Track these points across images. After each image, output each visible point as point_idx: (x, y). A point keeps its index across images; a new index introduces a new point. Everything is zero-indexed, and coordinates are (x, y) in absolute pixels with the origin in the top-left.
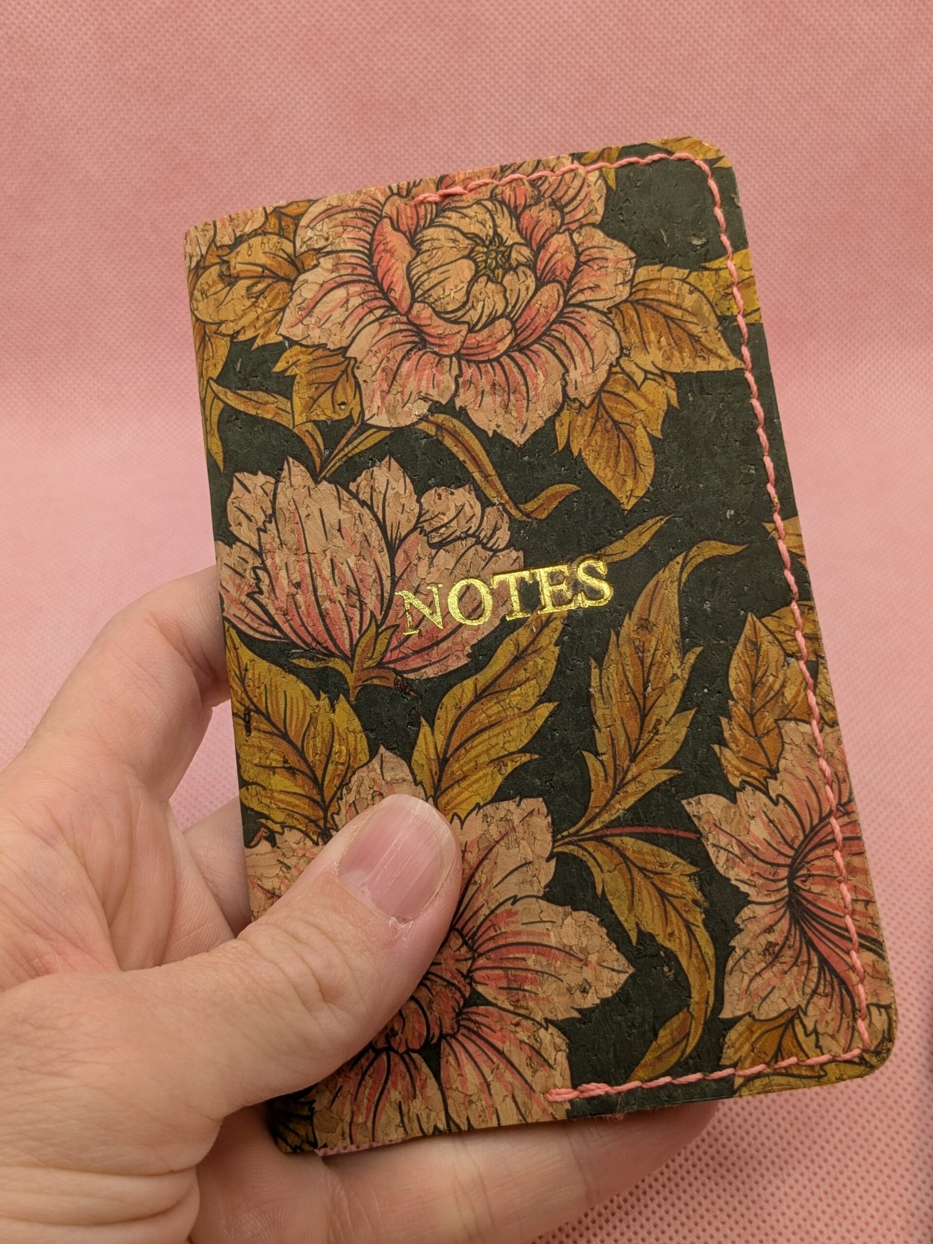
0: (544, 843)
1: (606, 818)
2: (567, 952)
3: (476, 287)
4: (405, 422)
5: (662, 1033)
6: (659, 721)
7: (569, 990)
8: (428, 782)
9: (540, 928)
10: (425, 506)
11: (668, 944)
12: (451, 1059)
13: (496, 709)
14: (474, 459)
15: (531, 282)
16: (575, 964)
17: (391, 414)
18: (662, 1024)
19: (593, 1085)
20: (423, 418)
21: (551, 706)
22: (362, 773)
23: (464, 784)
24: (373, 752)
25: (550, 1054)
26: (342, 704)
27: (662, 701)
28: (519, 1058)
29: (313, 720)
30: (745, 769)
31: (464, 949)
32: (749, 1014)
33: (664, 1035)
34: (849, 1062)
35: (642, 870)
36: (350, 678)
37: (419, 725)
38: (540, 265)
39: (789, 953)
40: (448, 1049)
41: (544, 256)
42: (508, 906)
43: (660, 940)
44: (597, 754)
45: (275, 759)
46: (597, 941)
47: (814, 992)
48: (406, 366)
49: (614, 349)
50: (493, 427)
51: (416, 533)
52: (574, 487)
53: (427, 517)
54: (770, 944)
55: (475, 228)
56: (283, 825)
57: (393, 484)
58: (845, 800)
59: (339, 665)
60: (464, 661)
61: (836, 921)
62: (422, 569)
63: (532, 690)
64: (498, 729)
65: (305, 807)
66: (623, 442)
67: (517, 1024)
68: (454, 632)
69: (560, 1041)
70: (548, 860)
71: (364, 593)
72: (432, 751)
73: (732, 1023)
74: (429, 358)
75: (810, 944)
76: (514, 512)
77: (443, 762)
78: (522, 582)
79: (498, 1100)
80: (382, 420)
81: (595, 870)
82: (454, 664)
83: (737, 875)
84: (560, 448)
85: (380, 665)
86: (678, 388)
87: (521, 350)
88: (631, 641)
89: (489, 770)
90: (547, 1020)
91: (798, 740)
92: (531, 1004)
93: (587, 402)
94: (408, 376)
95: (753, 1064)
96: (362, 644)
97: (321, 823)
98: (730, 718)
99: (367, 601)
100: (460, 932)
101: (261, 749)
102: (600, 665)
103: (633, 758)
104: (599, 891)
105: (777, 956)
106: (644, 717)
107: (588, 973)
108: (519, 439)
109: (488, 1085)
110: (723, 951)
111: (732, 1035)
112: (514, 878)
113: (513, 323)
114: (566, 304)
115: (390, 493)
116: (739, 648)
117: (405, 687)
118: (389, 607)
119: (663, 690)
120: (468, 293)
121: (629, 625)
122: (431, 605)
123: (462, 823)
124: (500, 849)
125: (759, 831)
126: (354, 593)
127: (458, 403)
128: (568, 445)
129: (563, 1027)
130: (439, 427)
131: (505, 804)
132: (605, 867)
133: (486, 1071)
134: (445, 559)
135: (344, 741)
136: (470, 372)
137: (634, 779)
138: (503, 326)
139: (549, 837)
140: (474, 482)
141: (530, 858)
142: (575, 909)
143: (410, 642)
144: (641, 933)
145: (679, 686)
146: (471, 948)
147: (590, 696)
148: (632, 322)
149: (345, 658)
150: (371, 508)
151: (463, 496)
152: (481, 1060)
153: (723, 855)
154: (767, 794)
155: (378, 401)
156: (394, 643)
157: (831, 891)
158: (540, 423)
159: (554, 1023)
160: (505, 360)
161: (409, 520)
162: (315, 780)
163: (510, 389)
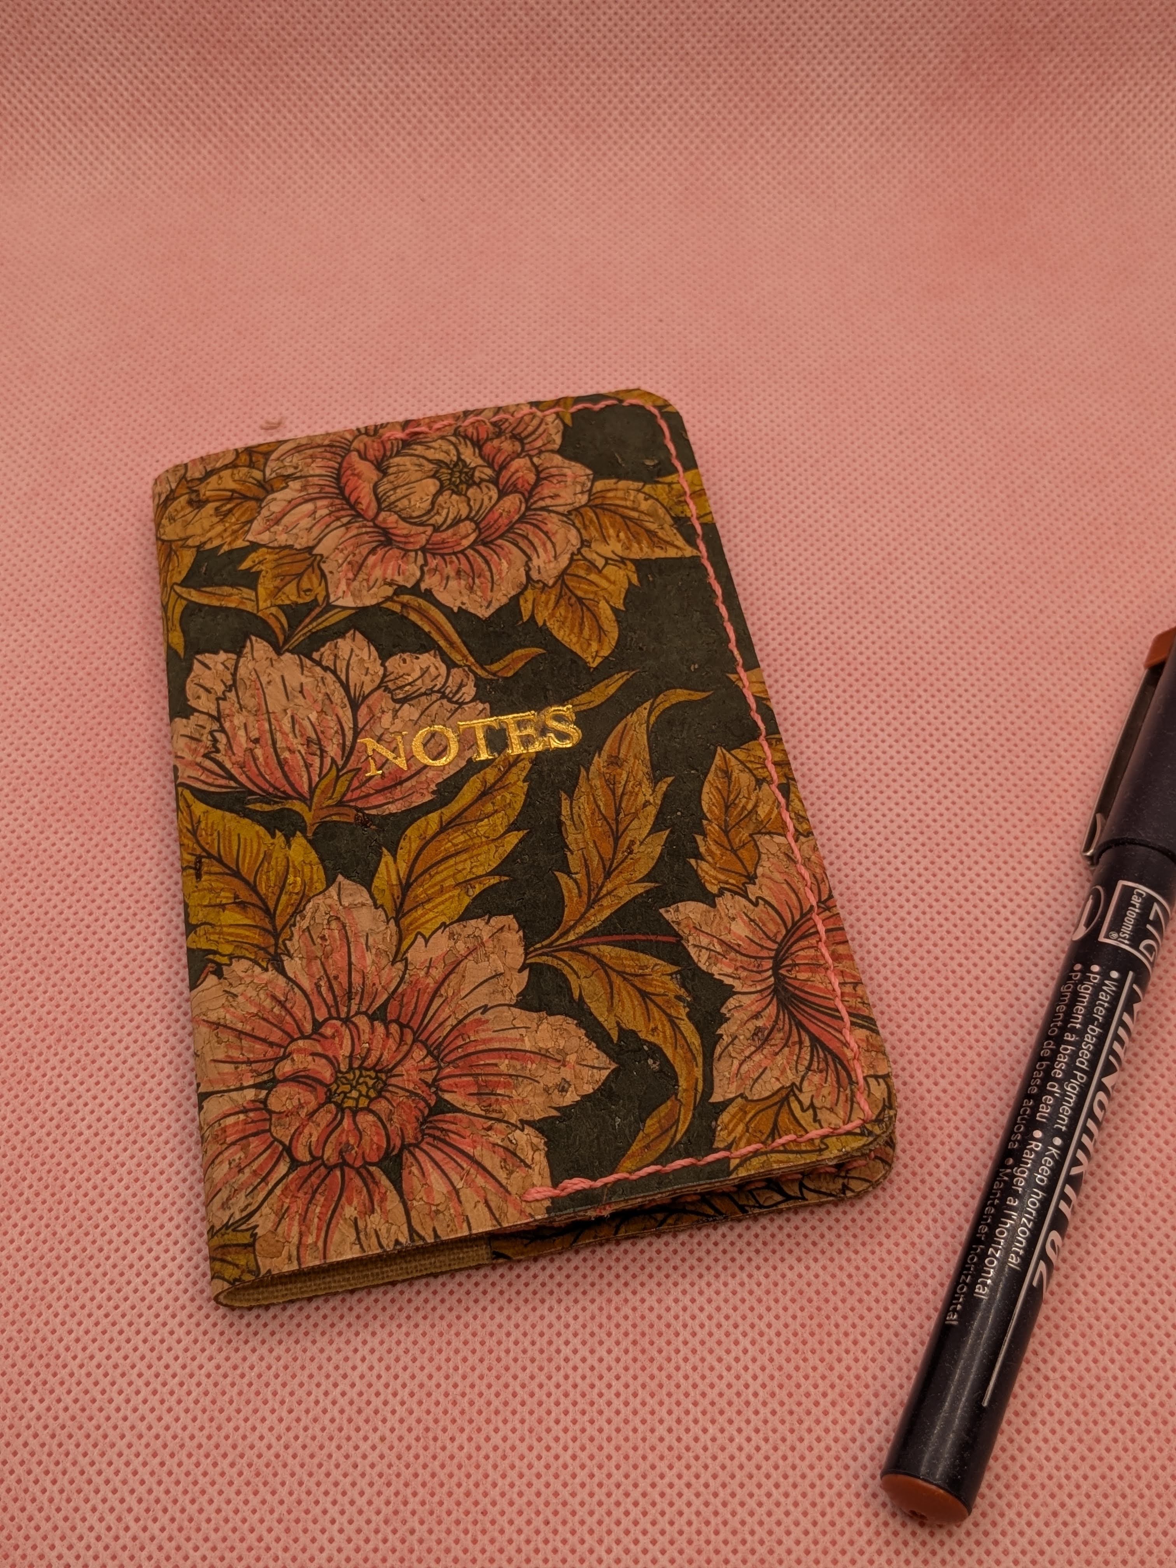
0: (516, 954)
1: (581, 929)
2: (543, 1055)
3: (441, 499)
4: (369, 601)
5: (649, 1122)
6: (632, 842)
7: (546, 1090)
8: (389, 906)
9: (514, 1034)
10: (390, 669)
11: (651, 1039)
12: (415, 1170)
13: (462, 838)
14: (440, 631)
15: (494, 494)
16: (552, 1065)
17: (356, 596)
18: (649, 1114)
19: (576, 1180)
20: (388, 599)
21: (521, 834)
22: (319, 899)
23: (428, 906)
24: (330, 881)
25: (527, 1154)
26: (299, 841)
27: (635, 824)
28: (492, 1161)
29: (267, 856)
30: (722, 877)
31: (428, 1060)
32: (742, 1095)
33: (651, 1125)
34: (849, 1133)
35: (620, 973)
36: (308, 816)
37: (380, 855)
38: (502, 481)
39: (778, 1036)
40: (411, 1159)
41: (505, 474)
42: (478, 1015)
43: (642, 1035)
44: (569, 873)
45: (226, 897)
46: (575, 1042)
47: (808, 1068)
48: (372, 559)
49: (575, 541)
50: (458, 604)
51: (380, 691)
52: (540, 650)
53: (391, 677)
54: (758, 1030)
55: (441, 456)
56: (231, 957)
57: (357, 652)
58: (824, 897)
59: (297, 806)
60: (428, 798)
61: (825, 1003)
62: (386, 720)
63: (500, 822)
64: (465, 856)
65: (255, 937)
66: (587, 614)
67: (490, 1128)
68: (418, 772)
69: (539, 1141)
70: (521, 970)
71: (325, 743)
72: (394, 876)
73: (724, 1105)
74: (396, 552)
75: (800, 1025)
76: (480, 672)
77: (406, 887)
78: (489, 730)
79: (468, 1207)
80: (348, 602)
81: (572, 978)
82: (418, 800)
83: (721, 970)
84: (525, 619)
85: (340, 803)
86: (638, 571)
87: (485, 544)
88: (601, 775)
89: (456, 892)
90: (522, 1121)
91: (774, 849)
92: (505, 1107)
93: (551, 583)
94: (374, 566)
95: (749, 1143)
96: (322, 786)
97: (272, 950)
98: (705, 835)
99: (328, 749)
100: (424, 1044)
101: (211, 890)
102: (571, 797)
103: (608, 875)
104: (576, 995)
105: (767, 1039)
106: (617, 839)
107: (566, 1073)
108: (484, 613)
109: (457, 1192)
110: (710, 1041)
111: (725, 1117)
112: (484, 989)
113: (477, 524)
114: (528, 509)
115: (354, 659)
116: (711, 776)
117: (365, 821)
118: (351, 753)
119: (635, 815)
120: (433, 503)
121: (599, 762)
122: (395, 750)
123: (427, 941)
124: (469, 963)
125: (740, 930)
126: (315, 743)
127: (423, 586)
128: (532, 617)
129: (542, 1126)
130: (404, 605)
131: (473, 922)
132: (582, 974)
133: (455, 1178)
134: (408, 712)
135: (299, 872)
136: (433, 562)
137: (609, 893)
138: (468, 526)
139: (521, 950)
140: (439, 648)
141: (501, 969)
142: (551, 1014)
143: (372, 782)
144: (621, 1030)
145: (652, 811)
146: (436, 1058)
147: (560, 824)
148: (591, 521)
149: (301, 798)
150: (334, 672)
151: (427, 659)
152: (449, 1167)
153: (705, 954)
154: (746, 897)
155: (343, 586)
156: (356, 783)
157: (818, 977)
158: (504, 601)
159: (531, 1124)
160: (470, 552)
161: (373, 681)
162: (267, 911)
163: (474, 574)
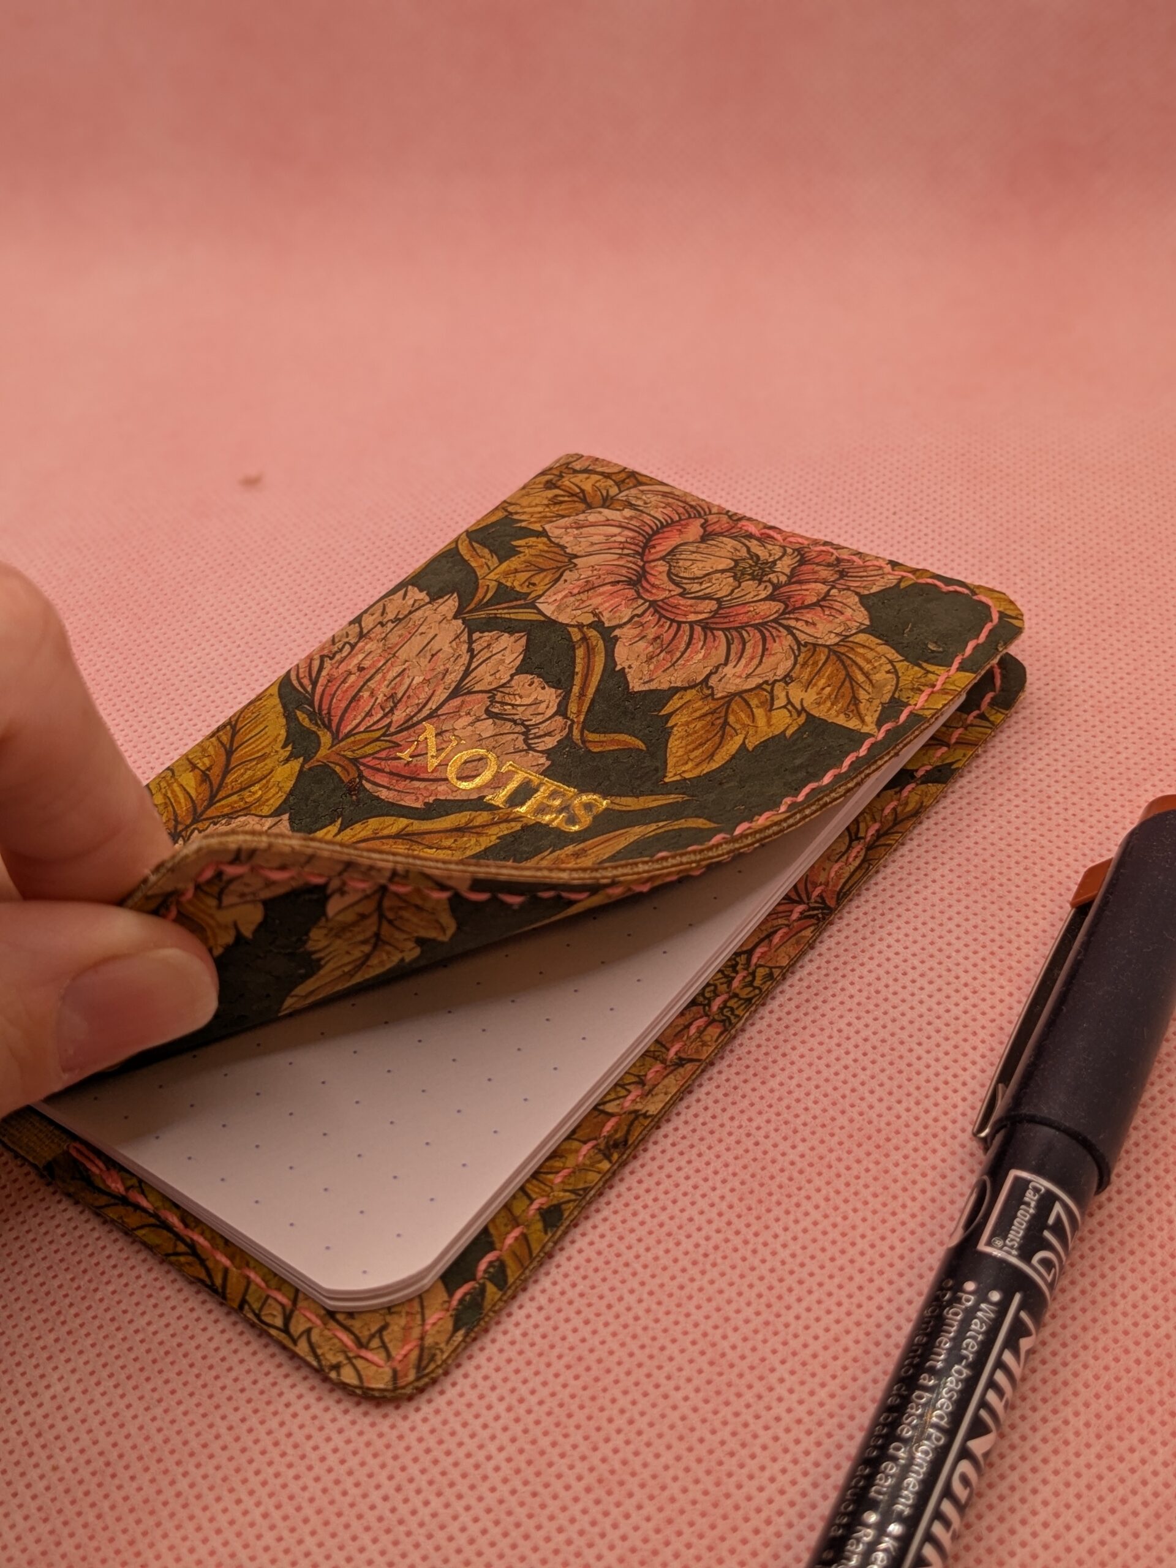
3: (718, 575)
4: (563, 619)
10: (513, 683)
14: (586, 677)
15: (764, 594)
17: (559, 609)
20: (580, 626)
22: (255, 819)
24: (277, 813)
26: (295, 765)
29: (263, 758)
36: (323, 752)
37: (333, 822)
38: (784, 590)
45: (206, 764)
48: (608, 588)
49: (781, 672)
50: (626, 665)
51: (487, 695)
52: (642, 746)
53: (507, 690)
57: (507, 652)
59: (325, 738)
60: (418, 805)
62: (463, 721)
65: (184, 810)
66: (717, 739)
68: (435, 780)
71: (400, 706)
74: (630, 593)
76: (576, 733)
78: (526, 783)
80: (550, 610)
82: (408, 801)
84: (663, 713)
85: (355, 761)
86: (803, 726)
87: (704, 628)
93: (719, 695)
94: (601, 594)
96: (358, 737)
99: (397, 713)
108: (636, 685)
113: (720, 608)
114: (775, 621)
115: (499, 656)
117: (355, 788)
118: (407, 728)
120: (707, 575)
126: (393, 700)
127: (617, 632)
128: (669, 716)
130: (585, 639)
134: (487, 727)
135: (266, 788)
136: (648, 617)
138: (711, 606)
140: (568, 693)
143: (395, 763)
148: (815, 663)
149: (335, 737)
150: (472, 657)
151: (550, 697)
155: (559, 596)
156: (383, 754)
158: (665, 686)
160: (686, 627)
161: (490, 683)
162: (213, 798)
163: (667, 648)
